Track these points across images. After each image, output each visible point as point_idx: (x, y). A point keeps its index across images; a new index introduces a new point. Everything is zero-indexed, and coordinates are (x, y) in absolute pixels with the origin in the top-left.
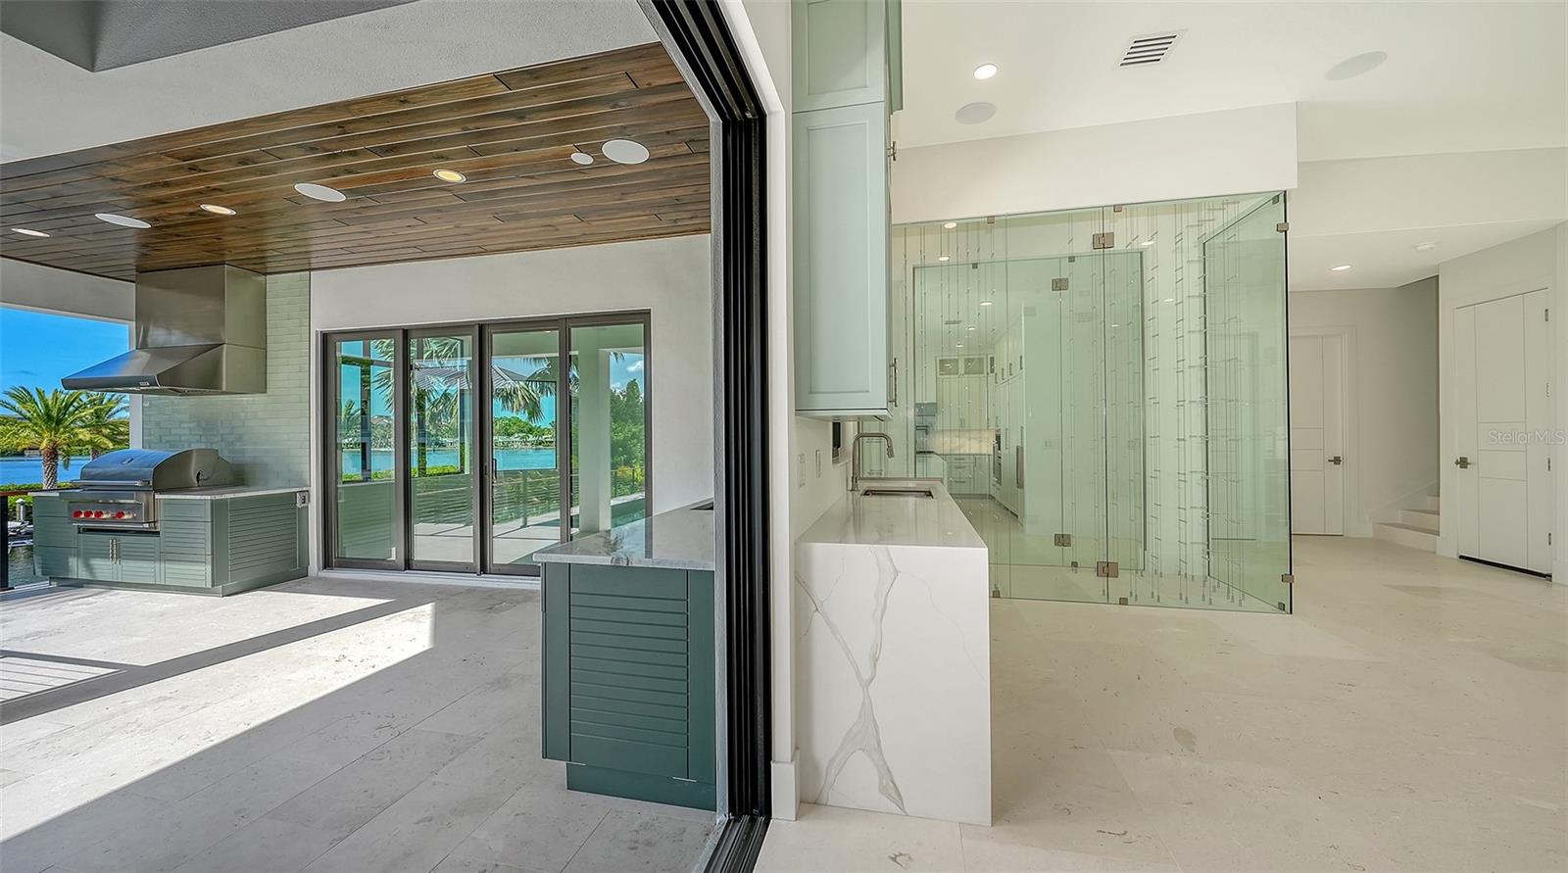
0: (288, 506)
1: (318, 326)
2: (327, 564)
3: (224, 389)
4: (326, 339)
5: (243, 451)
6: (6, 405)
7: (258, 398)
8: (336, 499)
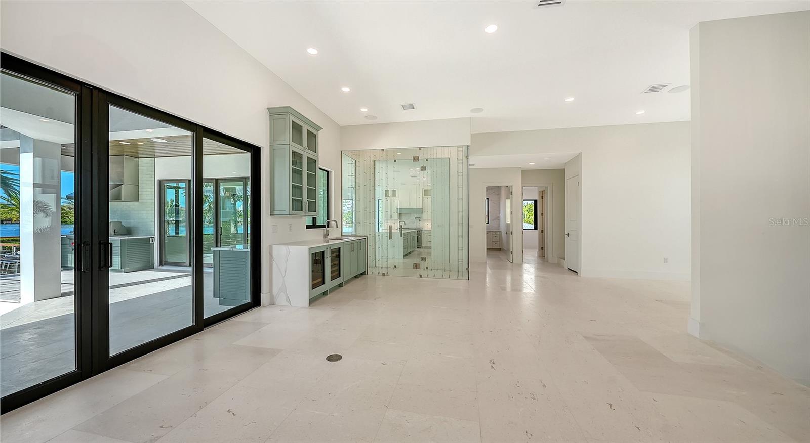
0: (147, 242)
1: (158, 178)
2: (161, 264)
3: (123, 200)
4: (160, 182)
5: (130, 222)
6: (2, 198)
7: (136, 203)
8: (165, 241)
